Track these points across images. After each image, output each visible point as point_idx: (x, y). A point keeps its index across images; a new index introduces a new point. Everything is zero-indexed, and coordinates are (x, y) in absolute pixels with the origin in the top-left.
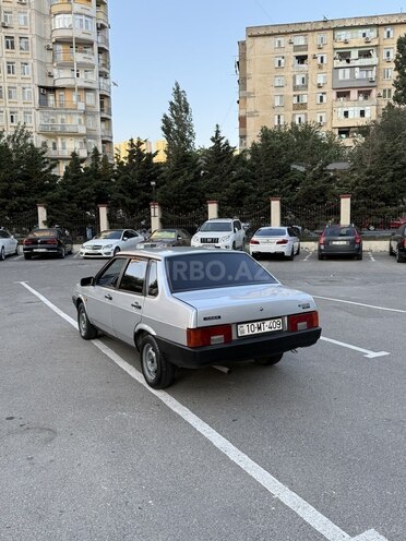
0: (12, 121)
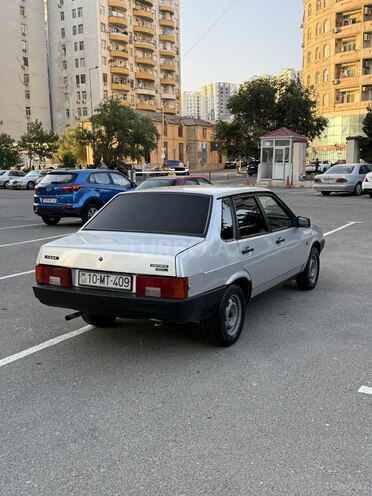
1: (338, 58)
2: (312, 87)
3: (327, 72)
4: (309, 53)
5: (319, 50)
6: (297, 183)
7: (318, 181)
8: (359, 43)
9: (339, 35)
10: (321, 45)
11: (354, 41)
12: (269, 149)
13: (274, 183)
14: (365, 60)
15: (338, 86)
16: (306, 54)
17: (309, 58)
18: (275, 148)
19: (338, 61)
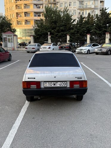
0: (70, 6)
1: (17, 11)
2: (11, 19)
3: (14, 15)
4: (7, 8)
5: (10, 8)
6: (16, 49)
7: (26, 48)
8: (23, 7)
9: (17, 4)
10: (11, 6)
11: (21, 6)
12: (5, 38)
13: (8, 49)
14: (25, 12)
15: (17, 20)
16: (6, 8)
17: (7, 10)
18: (8, 37)
19: (17, 12)
